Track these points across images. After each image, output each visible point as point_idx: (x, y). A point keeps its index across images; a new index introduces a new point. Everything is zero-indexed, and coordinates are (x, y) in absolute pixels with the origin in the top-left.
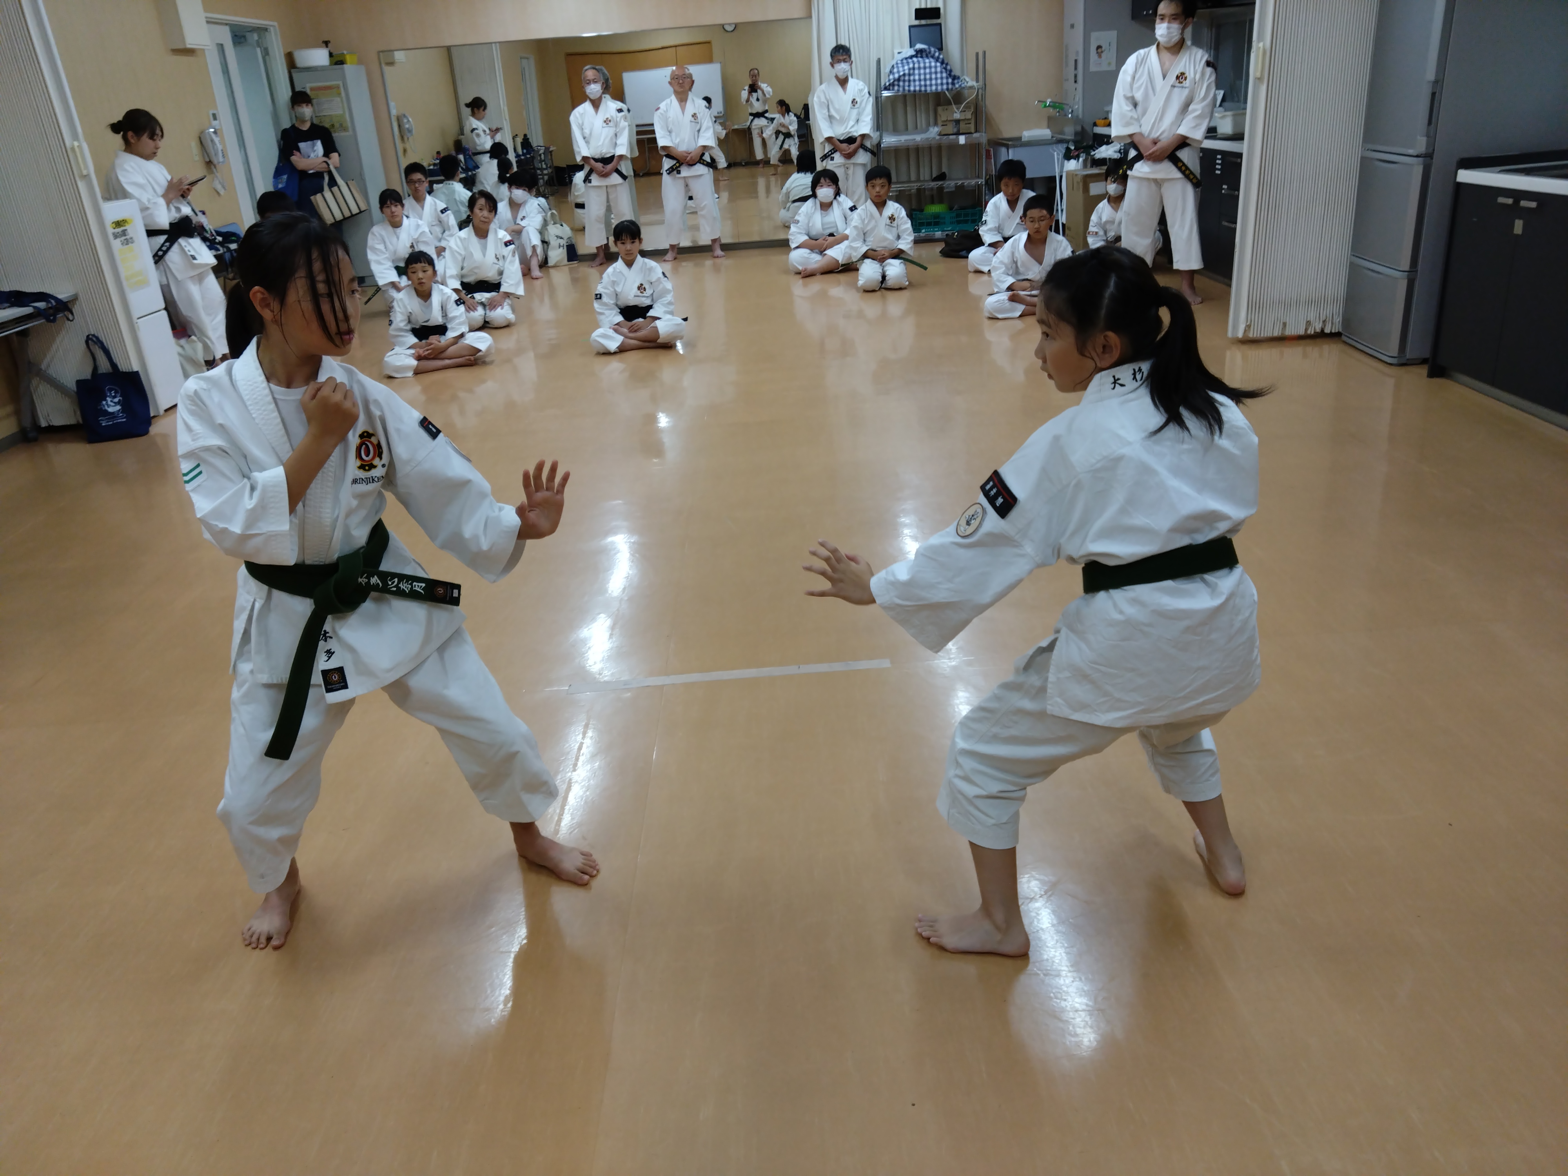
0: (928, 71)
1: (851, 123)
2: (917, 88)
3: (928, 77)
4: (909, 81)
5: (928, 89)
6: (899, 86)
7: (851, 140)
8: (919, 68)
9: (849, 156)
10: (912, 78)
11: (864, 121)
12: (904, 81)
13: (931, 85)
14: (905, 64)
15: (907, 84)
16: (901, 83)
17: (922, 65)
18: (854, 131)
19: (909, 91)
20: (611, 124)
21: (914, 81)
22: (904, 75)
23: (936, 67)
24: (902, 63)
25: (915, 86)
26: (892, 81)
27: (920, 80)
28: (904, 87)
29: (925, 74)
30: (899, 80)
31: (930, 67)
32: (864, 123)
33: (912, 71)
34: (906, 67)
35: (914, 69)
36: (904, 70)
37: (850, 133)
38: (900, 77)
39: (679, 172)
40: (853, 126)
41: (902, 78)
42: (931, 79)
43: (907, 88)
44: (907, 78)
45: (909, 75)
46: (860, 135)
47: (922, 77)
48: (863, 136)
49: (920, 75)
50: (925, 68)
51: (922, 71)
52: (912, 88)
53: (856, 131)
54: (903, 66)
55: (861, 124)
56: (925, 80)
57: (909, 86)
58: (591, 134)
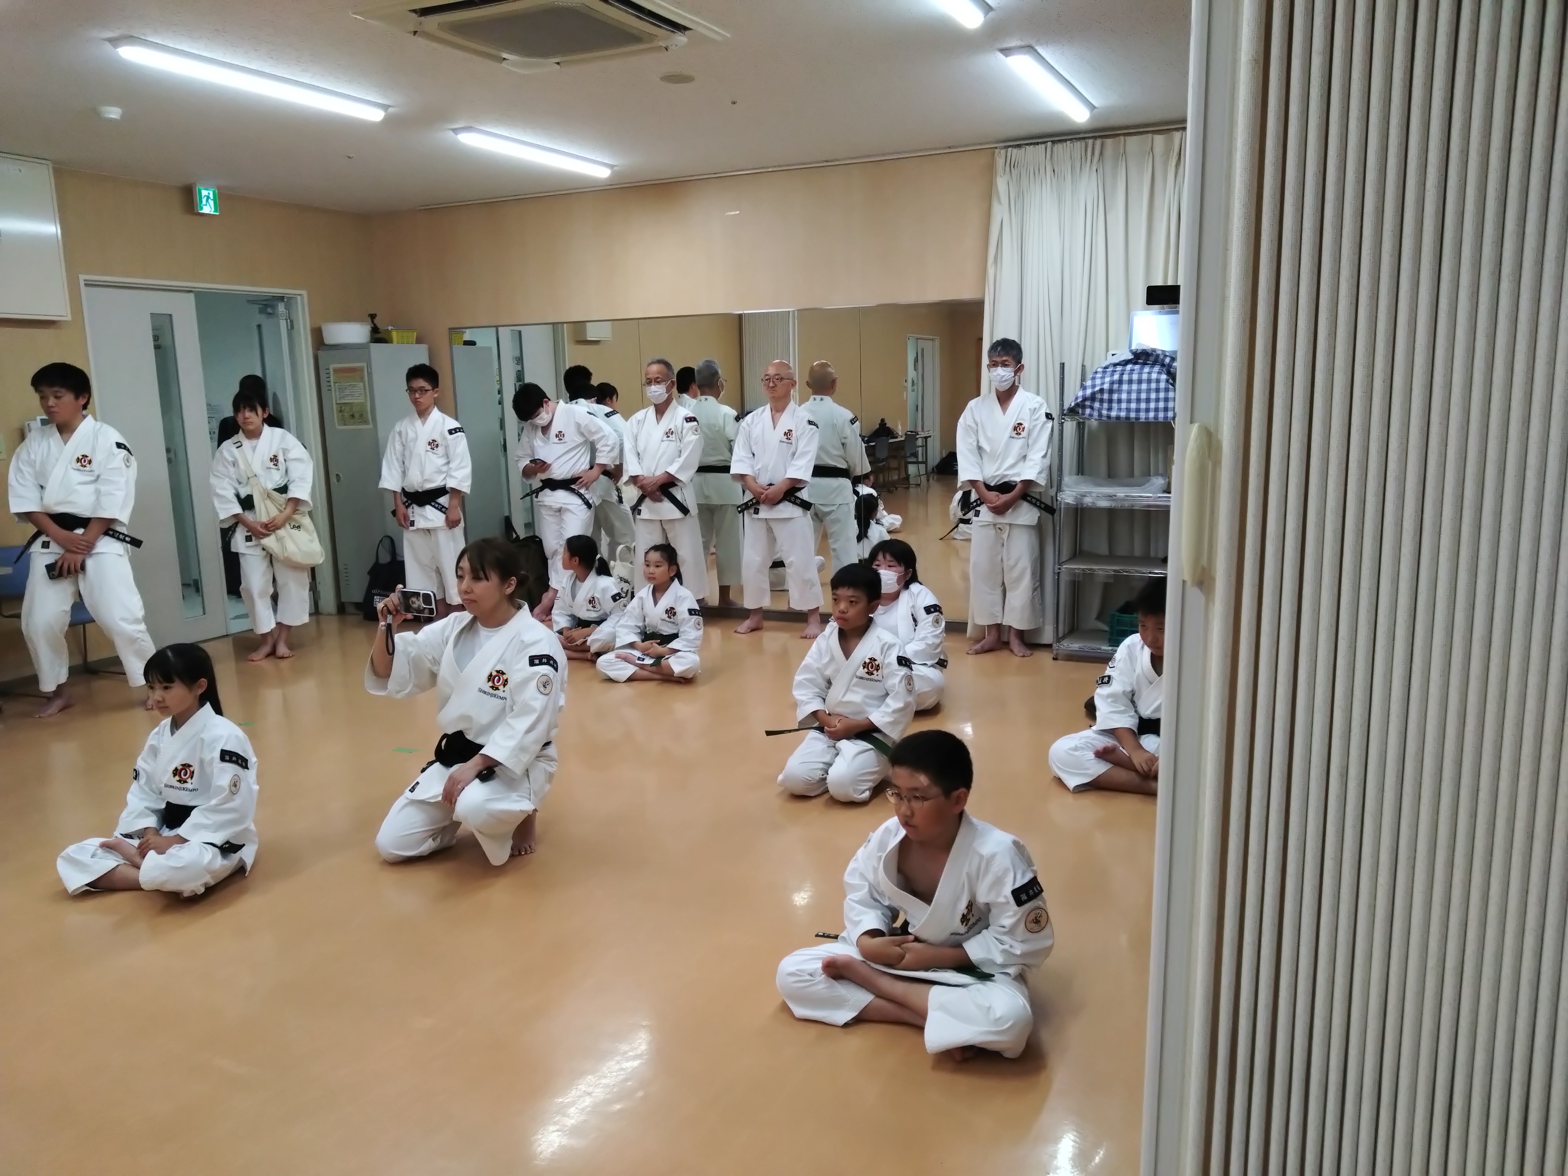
0: (1144, 386)
1: (1010, 461)
2: (1123, 414)
3: (1143, 396)
4: (1110, 401)
5: (1142, 415)
6: (1092, 408)
7: (1005, 487)
8: (1130, 382)
9: (999, 510)
10: (1115, 396)
11: (1031, 460)
12: (1102, 401)
13: (1147, 410)
14: (1108, 374)
15: (1106, 405)
16: (1097, 405)
17: (1135, 377)
18: (1014, 475)
19: (1109, 417)
20: (673, 437)
21: (1119, 401)
22: (1102, 391)
23: (1158, 381)
24: (1104, 372)
25: (1120, 409)
26: (1079, 400)
27: (1129, 401)
28: (1100, 410)
29: (1139, 391)
30: (1093, 398)
31: (1149, 381)
32: (1032, 463)
33: (1116, 386)
34: (1107, 379)
35: (1120, 382)
36: (1103, 384)
37: (1006, 476)
38: (1093, 394)
39: (757, 512)
40: (1012, 466)
41: (1098, 396)
42: (1148, 400)
43: (1105, 412)
44: (1106, 396)
45: (1111, 391)
46: (1022, 481)
47: (1134, 396)
48: (1028, 483)
49: (1129, 392)
50: (1140, 382)
51: (1135, 387)
52: (1114, 414)
53: (1018, 474)
54: (1103, 378)
55: (1028, 463)
56: (1138, 400)
57: (1110, 409)
58: (645, 449)
